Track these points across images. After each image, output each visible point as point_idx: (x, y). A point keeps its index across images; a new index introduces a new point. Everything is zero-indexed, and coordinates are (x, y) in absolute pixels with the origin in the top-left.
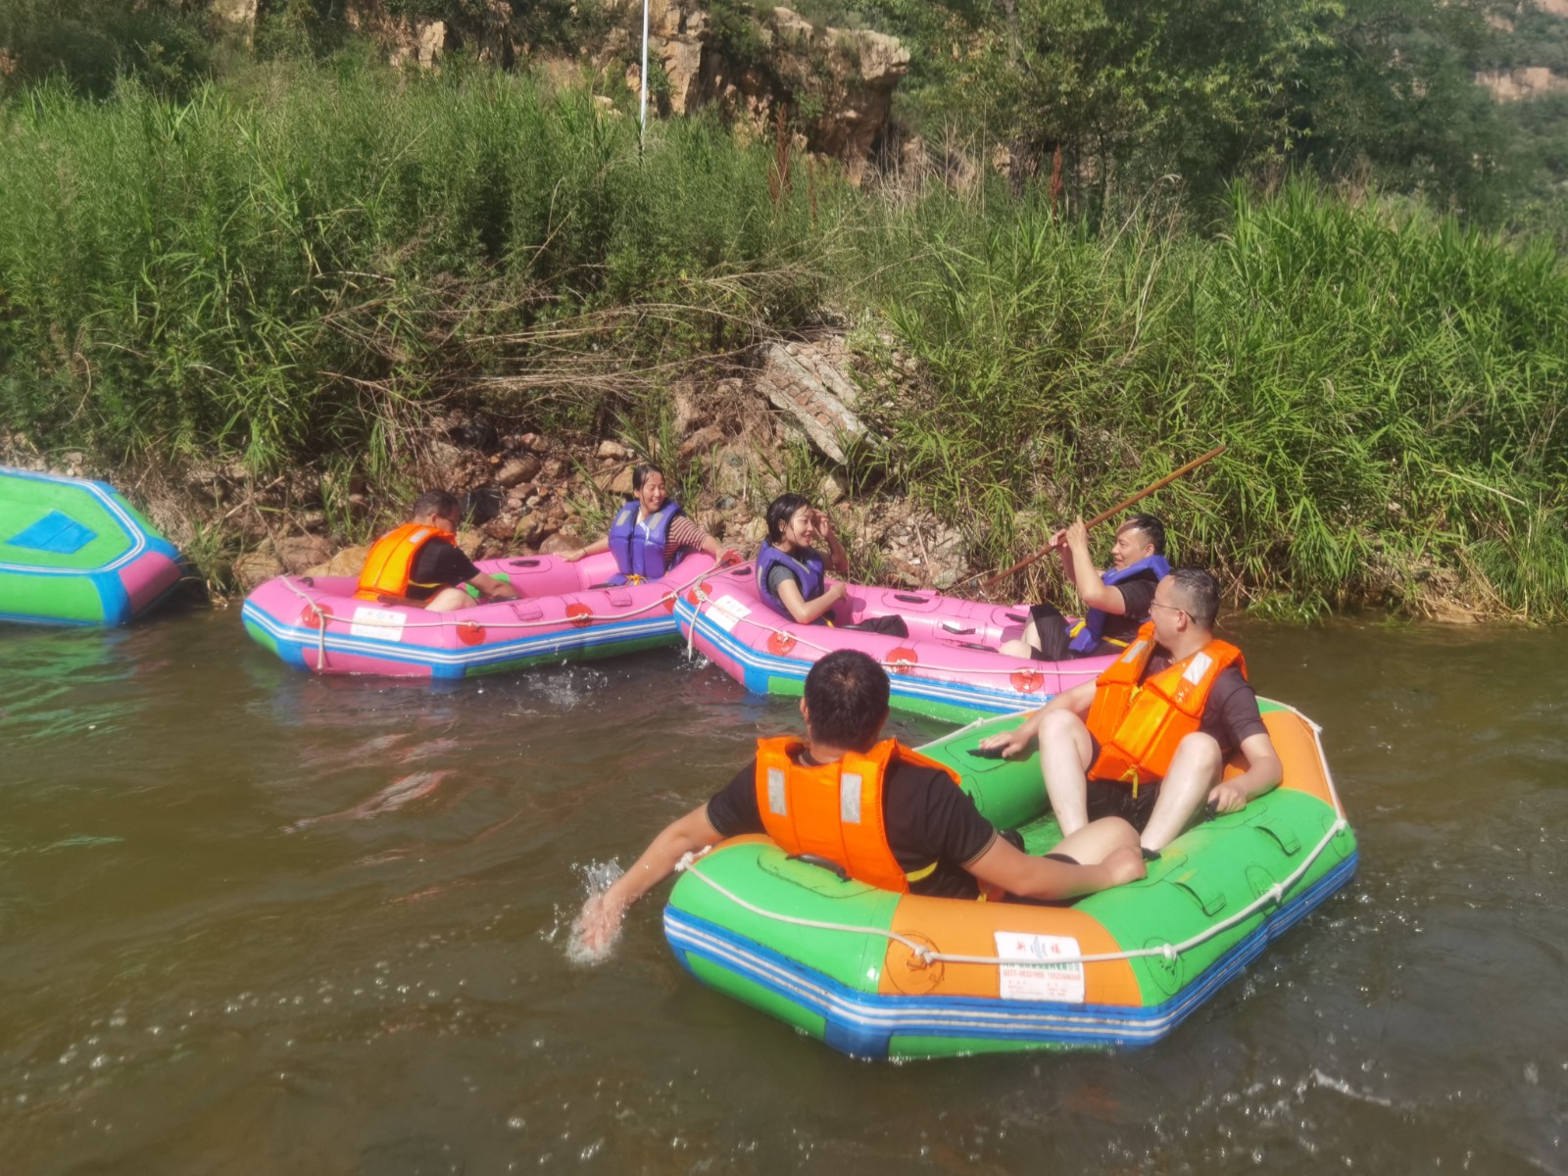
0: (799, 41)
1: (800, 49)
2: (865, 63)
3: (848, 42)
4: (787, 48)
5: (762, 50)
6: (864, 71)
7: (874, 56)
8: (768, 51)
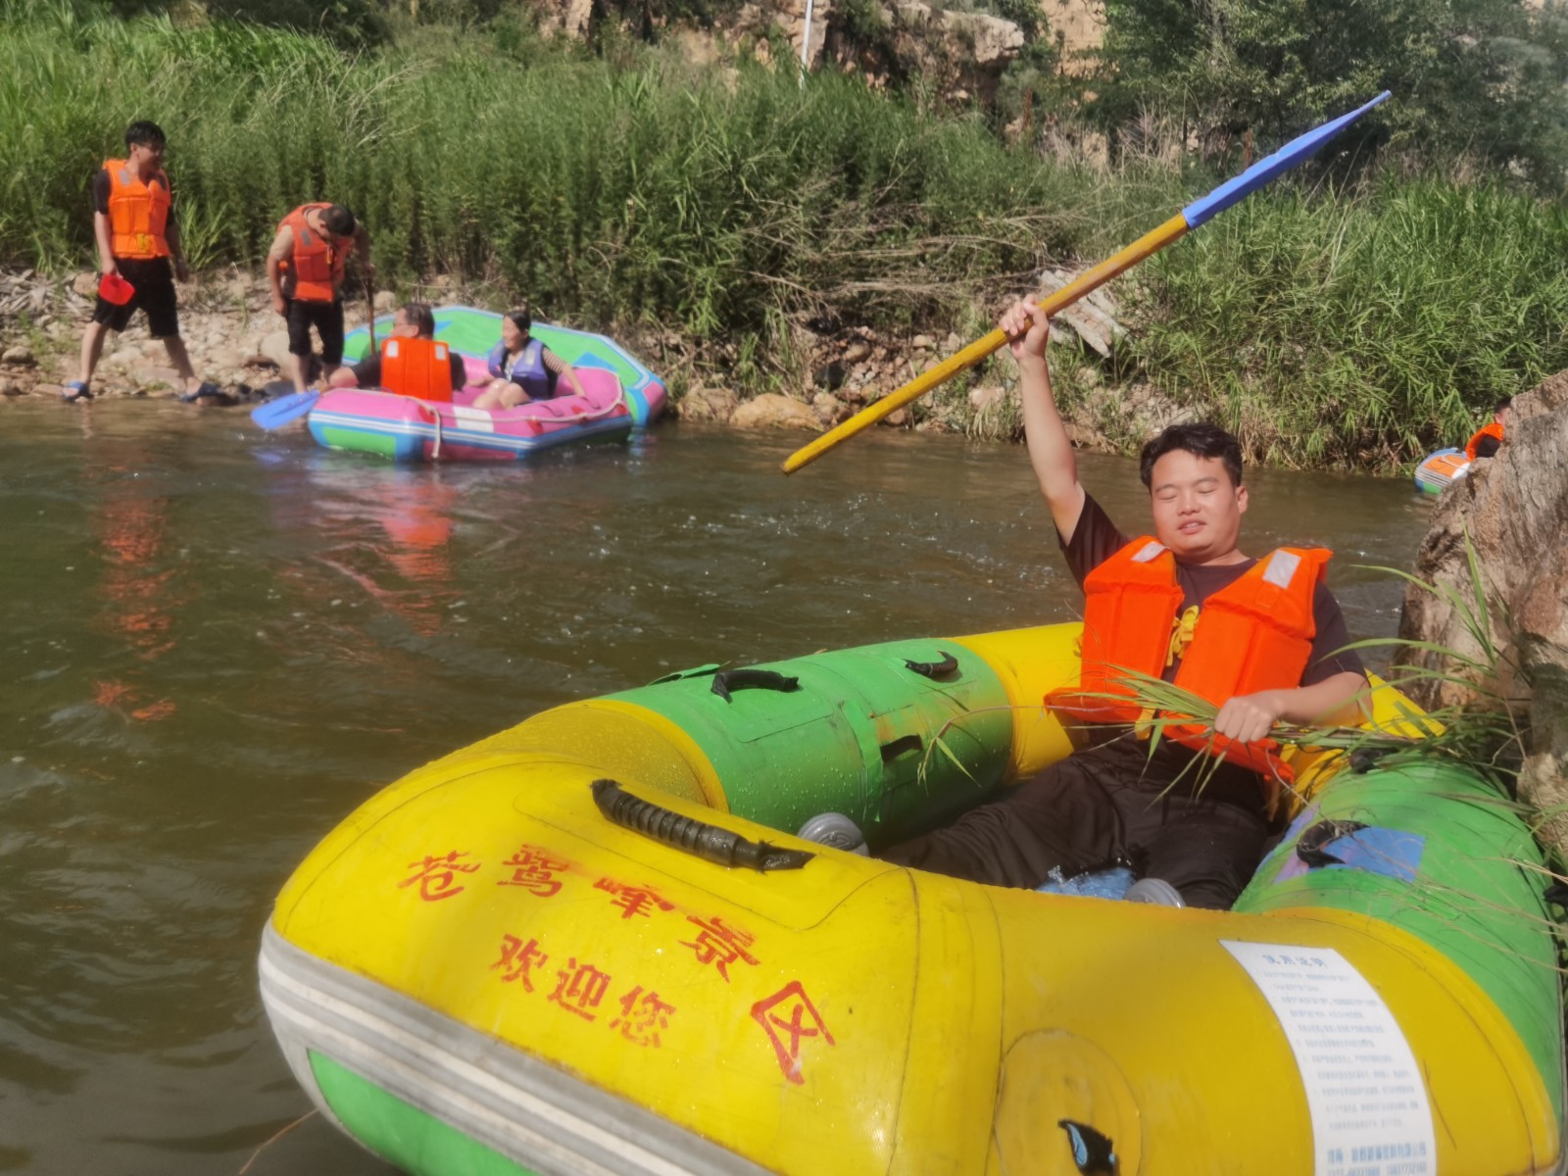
0: (917, 22)
1: (918, 30)
2: (979, 46)
3: (965, 25)
4: (905, 29)
5: (883, 30)
6: (978, 53)
7: (989, 40)
8: (887, 31)
